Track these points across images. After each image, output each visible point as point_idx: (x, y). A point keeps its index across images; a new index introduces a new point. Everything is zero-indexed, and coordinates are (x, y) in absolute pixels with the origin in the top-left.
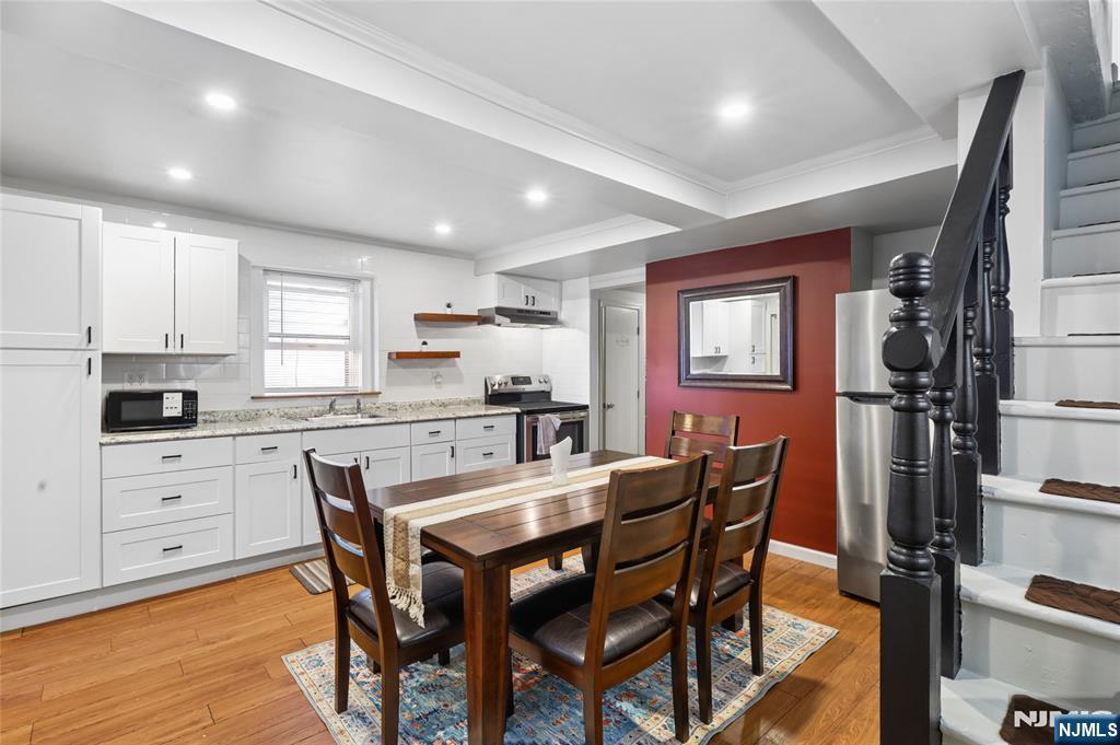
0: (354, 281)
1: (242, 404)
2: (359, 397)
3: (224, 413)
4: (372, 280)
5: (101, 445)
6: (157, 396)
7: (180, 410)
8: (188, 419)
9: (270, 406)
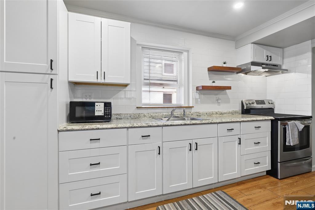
0: (180, 52)
1: (133, 111)
2: (185, 109)
3: (125, 114)
4: (188, 51)
5: (59, 131)
6: (92, 104)
7: (103, 112)
8: (107, 117)
9: (145, 112)
